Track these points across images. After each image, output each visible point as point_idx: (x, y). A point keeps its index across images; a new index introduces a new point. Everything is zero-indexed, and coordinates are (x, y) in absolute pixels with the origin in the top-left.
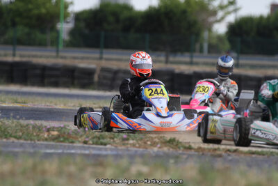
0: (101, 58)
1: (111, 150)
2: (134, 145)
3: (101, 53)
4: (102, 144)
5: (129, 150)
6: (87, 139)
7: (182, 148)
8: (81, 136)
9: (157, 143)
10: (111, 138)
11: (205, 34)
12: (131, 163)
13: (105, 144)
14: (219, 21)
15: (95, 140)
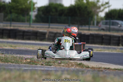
0: (49, 28)
1: (53, 68)
2: (63, 66)
3: (49, 25)
4: (49, 65)
5: (61, 68)
6: (43, 63)
7: (85, 67)
8: (40, 62)
9: (74, 65)
10: (53, 63)
11: (95, 17)
12: (62, 74)
13: (51, 66)
14: (102, 11)
15: (46, 64)
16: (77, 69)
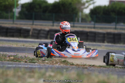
0: (33, 24)
1: (37, 65)
2: (48, 63)
3: (33, 22)
4: (33, 63)
5: (45, 65)
6: (27, 61)
7: (69, 65)
8: (24, 59)
9: (58, 62)
10: (37, 60)
11: (80, 14)
12: (46, 71)
13: (35, 63)
14: (86, 8)
15: (30, 61)
16: (61, 67)
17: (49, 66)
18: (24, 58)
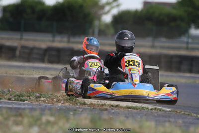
1: (27, 104)
2: (44, 102)
4: (21, 100)
5: (40, 105)
6: (11, 97)
7: (78, 104)
8: (7, 95)
9: (61, 101)
10: (28, 96)
12: (42, 114)
13: (24, 101)
14: (107, 13)
15: (16, 98)
16: (66, 107)
17: (46, 106)
18: (7, 92)
